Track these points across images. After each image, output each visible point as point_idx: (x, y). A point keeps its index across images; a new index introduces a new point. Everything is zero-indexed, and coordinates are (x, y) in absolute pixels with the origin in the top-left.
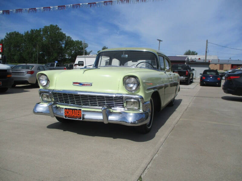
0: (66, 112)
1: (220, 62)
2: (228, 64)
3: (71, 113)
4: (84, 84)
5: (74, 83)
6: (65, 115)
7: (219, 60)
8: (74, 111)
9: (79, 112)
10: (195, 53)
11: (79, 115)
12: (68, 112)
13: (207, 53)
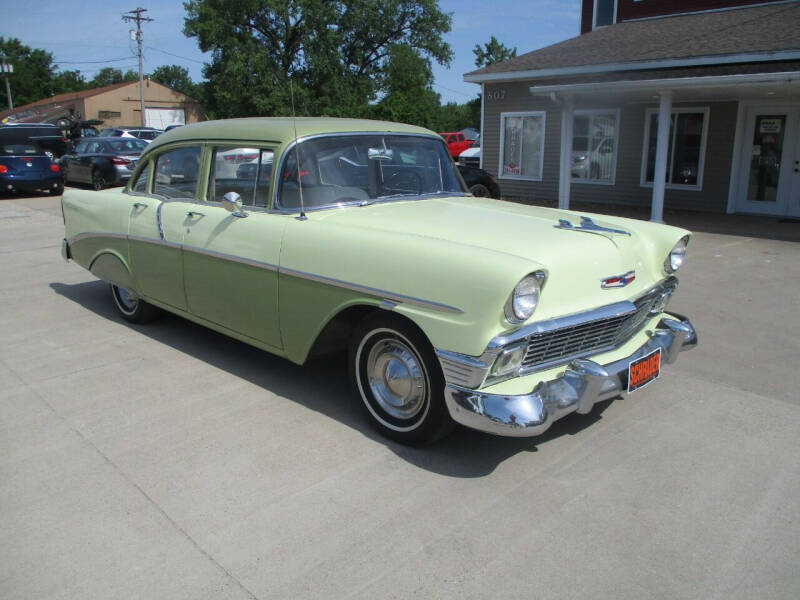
0: (634, 373)
3: (644, 370)
9: (656, 360)
11: (655, 366)
12: (637, 373)
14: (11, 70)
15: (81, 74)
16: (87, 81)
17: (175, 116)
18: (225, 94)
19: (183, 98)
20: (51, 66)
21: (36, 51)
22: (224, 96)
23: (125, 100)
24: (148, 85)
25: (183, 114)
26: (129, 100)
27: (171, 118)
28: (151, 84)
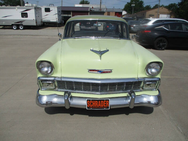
0: (89, 103)
1: (107, 10)
2: (113, 12)
3: (97, 104)
4: (104, 71)
5: (91, 70)
6: (89, 106)
7: (107, 8)
8: (99, 101)
9: (105, 102)
10: (88, 2)
11: (105, 105)
12: (92, 104)
13: (101, 4)
14: (134, 5)
15: (150, 6)
16: (152, 8)
17: (167, 16)
18: (182, 10)
19: (171, 12)
20: (143, 4)
21: (141, 1)
22: (181, 11)
23: (156, 12)
24: (162, 8)
25: (170, 16)
26: (157, 12)
27: (166, 16)
28: (163, 8)
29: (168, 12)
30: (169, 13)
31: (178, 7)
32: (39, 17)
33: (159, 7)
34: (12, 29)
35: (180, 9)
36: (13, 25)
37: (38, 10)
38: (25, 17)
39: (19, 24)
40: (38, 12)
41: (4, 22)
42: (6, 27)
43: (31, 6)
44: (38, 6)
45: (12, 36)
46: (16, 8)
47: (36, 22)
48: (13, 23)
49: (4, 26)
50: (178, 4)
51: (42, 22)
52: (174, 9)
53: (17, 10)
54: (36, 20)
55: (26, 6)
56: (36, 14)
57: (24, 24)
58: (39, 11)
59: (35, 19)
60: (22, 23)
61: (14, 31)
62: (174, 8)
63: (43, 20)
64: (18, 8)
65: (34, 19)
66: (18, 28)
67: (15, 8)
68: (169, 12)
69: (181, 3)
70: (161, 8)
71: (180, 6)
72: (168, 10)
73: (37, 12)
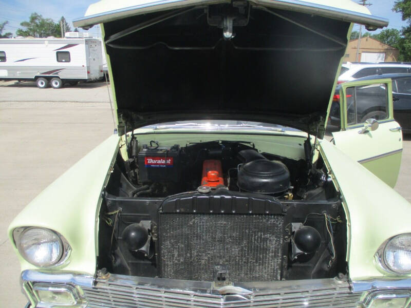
23: (353, 48)
24: (367, 40)
25: (384, 56)
26: (355, 48)
27: (376, 58)
28: (369, 39)
29: (380, 47)
30: (382, 51)
31: (403, 37)
32: (94, 59)
33: (360, 37)
34: (36, 86)
35: (408, 41)
36: (37, 78)
37: (93, 45)
38: (63, 61)
39: (51, 75)
40: (94, 50)
41: (18, 72)
42: (23, 82)
43: (78, 36)
44: (94, 38)
45: (32, 103)
46: (46, 42)
47: (88, 73)
48: (38, 74)
49: (20, 80)
50: (400, 31)
51: (102, 71)
52: (393, 41)
53: (47, 46)
54: (88, 67)
55: (68, 38)
56: (88, 54)
57: (63, 75)
58: (96, 48)
59: (85, 65)
60: (57, 74)
61: (40, 93)
62: (393, 39)
63: (103, 66)
64: (50, 42)
65: (83, 66)
66: (49, 86)
67: (43, 43)
68: (382, 46)
69: (408, 28)
70: (364, 39)
71: (407, 34)
72: (380, 44)
73: (91, 49)
